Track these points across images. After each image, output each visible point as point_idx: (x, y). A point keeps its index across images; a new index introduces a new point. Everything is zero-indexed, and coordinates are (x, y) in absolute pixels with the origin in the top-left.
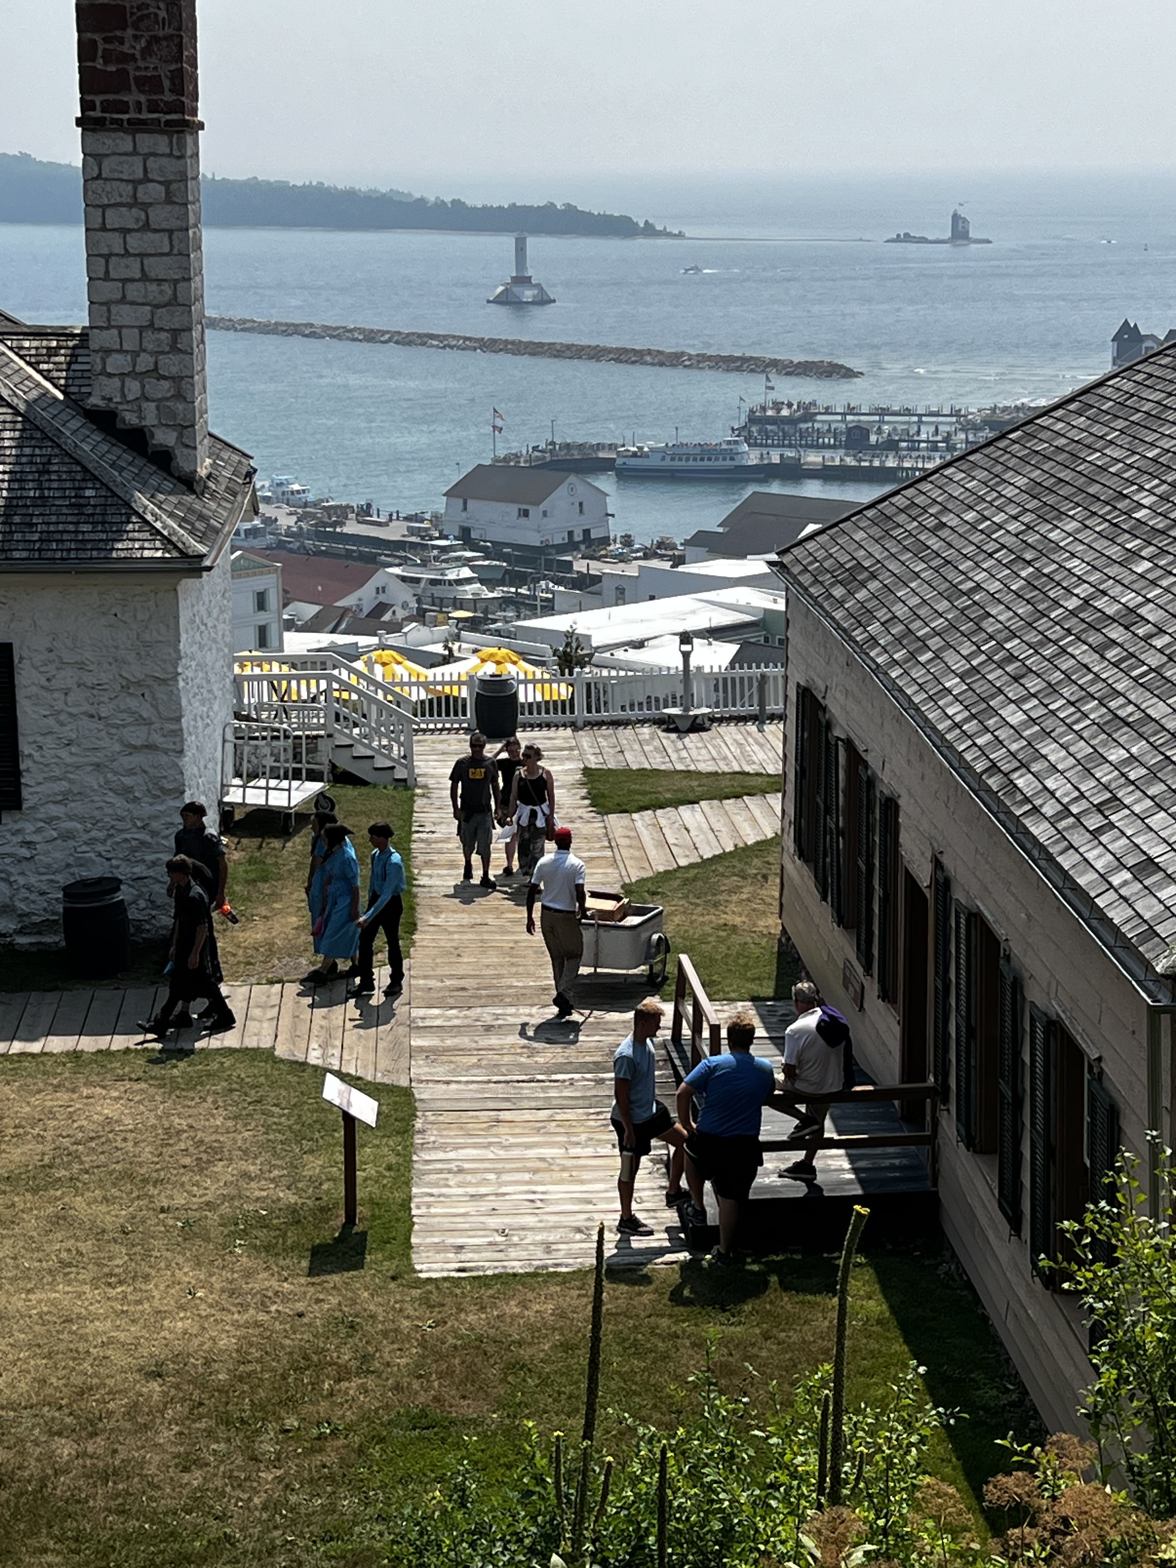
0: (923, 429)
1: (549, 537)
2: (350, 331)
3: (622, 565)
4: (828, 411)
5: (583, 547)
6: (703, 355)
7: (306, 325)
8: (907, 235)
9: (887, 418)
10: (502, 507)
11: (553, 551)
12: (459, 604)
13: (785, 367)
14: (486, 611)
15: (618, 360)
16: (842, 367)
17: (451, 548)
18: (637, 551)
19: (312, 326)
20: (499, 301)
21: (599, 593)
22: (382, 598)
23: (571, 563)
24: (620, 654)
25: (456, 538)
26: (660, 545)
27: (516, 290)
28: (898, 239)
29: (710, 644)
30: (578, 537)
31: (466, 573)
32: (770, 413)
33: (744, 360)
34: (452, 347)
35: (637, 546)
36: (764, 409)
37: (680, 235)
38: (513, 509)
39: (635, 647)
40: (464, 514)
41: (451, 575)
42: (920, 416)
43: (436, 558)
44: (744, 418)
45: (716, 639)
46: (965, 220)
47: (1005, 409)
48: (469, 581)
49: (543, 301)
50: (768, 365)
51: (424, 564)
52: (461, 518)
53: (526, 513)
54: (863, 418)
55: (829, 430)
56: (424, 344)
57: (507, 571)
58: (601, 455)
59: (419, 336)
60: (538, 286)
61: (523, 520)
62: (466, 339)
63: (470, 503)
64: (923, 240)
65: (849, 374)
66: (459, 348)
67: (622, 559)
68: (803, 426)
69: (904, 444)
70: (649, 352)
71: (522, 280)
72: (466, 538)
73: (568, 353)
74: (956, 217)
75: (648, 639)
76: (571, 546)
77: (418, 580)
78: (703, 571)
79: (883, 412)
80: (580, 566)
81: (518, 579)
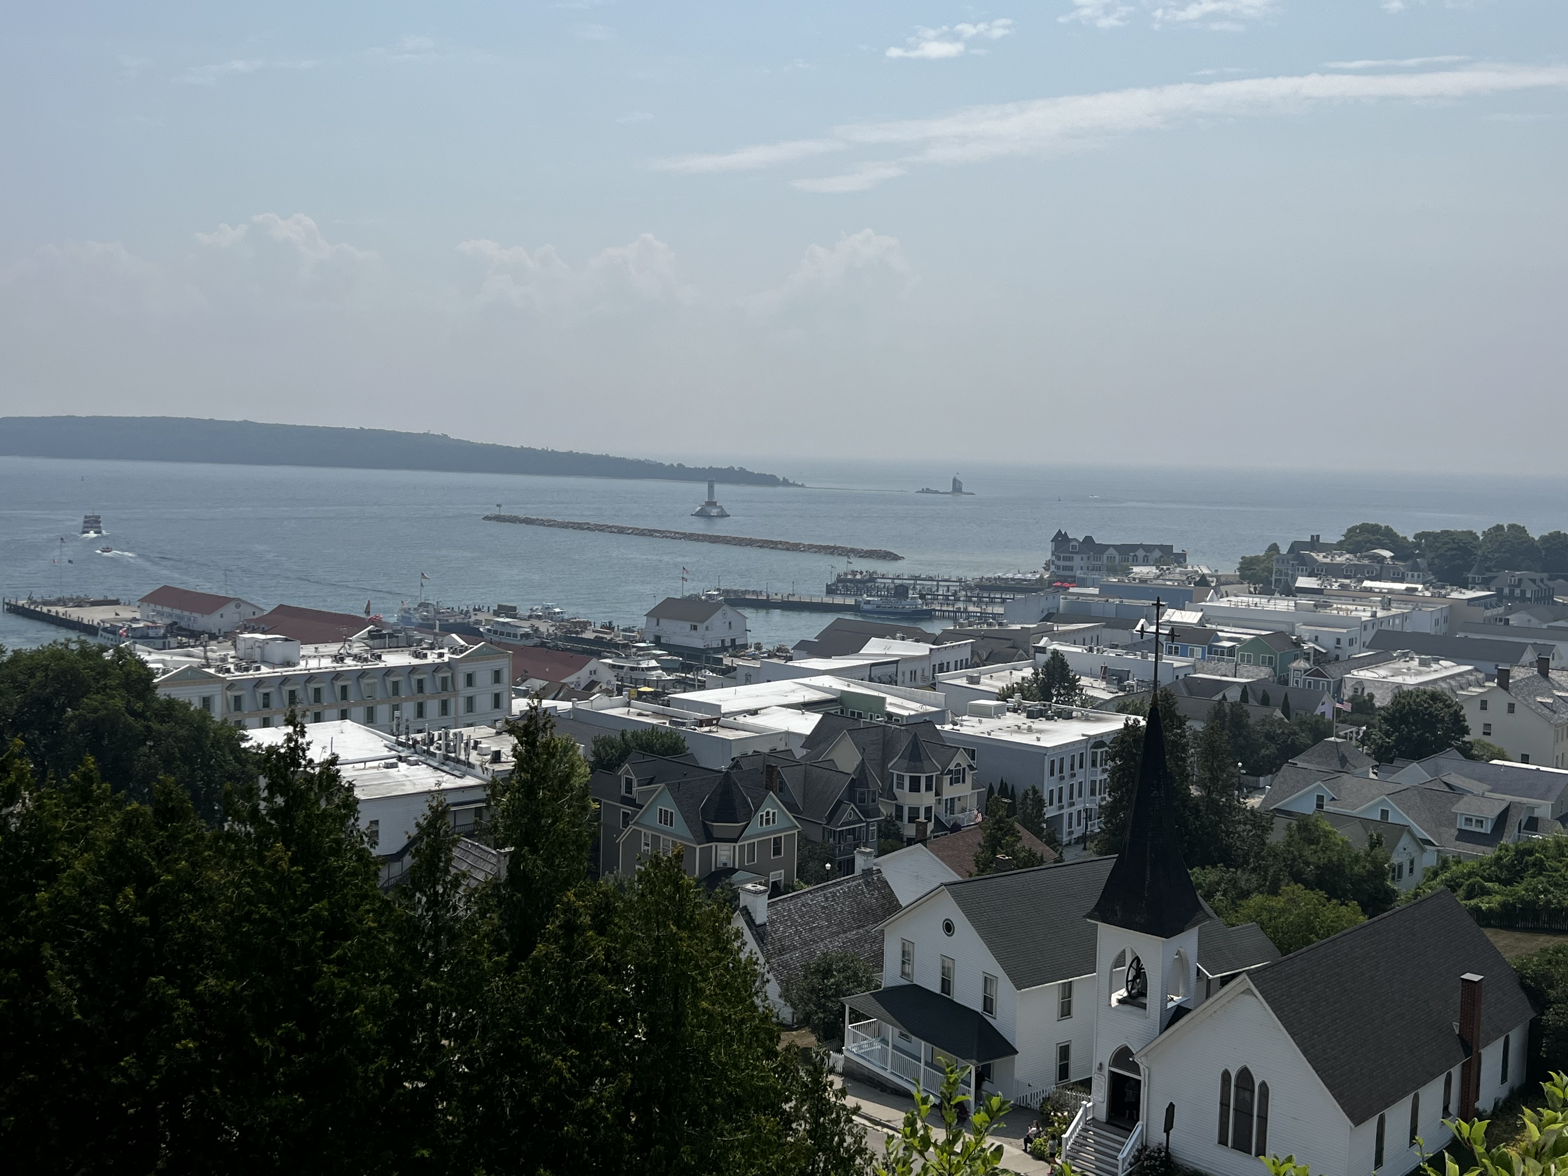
0: (940, 589)
1: (709, 643)
2: (610, 527)
3: (754, 661)
4: (883, 577)
5: (730, 650)
6: (811, 545)
7: (585, 523)
8: (928, 489)
9: (918, 582)
10: (681, 624)
11: (711, 652)
12: (647, 683)
13: (859, 552)
14: (664, 688)
15: (760, 547)
16: (892, 553)
17: (647, 648)
18: (764, 653)
19: (588, 524)
20: (698, 514)
21: (735, 678)
22: (594, 677)
23: (722, 659)
24: (741, 719)
25: (652, 643)
26: (779, 650)
27: (708, 509)
28: (923, 491)
29: (803, 713)
30: (728, 643)
31: (654, 663)
32: (849, 577)
33: (835, 548)
34: (667, 537)
35: (764, 650)
36: (846, 574)
37: (802, 486)
38: (687, 625)
39: (752, 715)
40: (657, 628)
41: (644, 665)
42: (938, 581)
43: (635, 654)
44: (834, 579)
45: (808, 710)
46: (960, 482)
47: (989, 579)
48: (654, 668)
49: (723, 515)
50: (849, 551)
51: (627, 657)
52: (656, 630)
53: (695, 628)
54: (905, 581)
55: (884, 587)
56: (651, 535)
57: (682, 663)
58: (747, 597)
59: (649, 531)
60: (720, 507)
61: (693, 632)
62: (676, 533)
63: (661, 621)
64: (937, 492)
65: (896, 558)
66: (672, 538)
67: (754, 658)
68: (869, 584)
69: (929, 597)
70: (781, 542)
71: (711, 504)
72: (658, 642)
73: (734, 542)
74: (955, 480)
75: (760, 709)
76: (723, 649)
77: (622, 667)
78: (802, 665)
79: (917, 578)
80: (727, 661)
81: (686, 668)
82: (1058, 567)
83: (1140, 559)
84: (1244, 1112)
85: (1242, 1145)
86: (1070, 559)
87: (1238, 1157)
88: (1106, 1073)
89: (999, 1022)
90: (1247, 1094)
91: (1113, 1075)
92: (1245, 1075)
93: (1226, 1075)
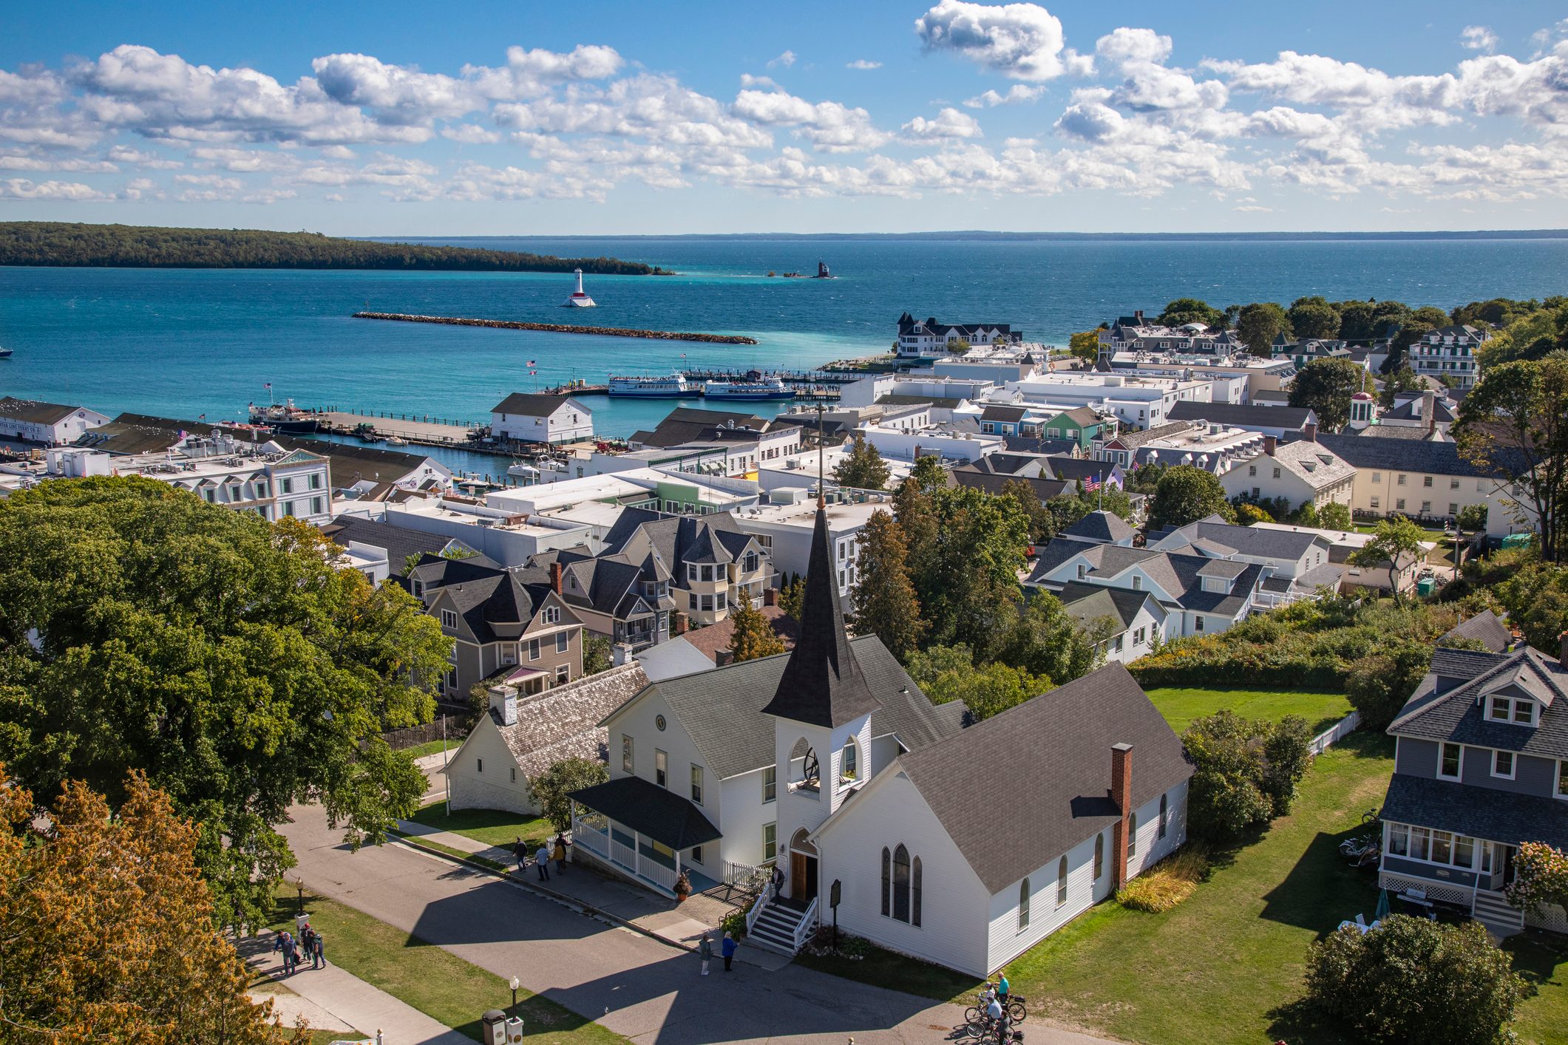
10: (527, 419)
22: (429, 477)
24: (552, 516)
29: (608, 508)
38: (532, 420)
39: (564, 510)
40: (503, 423)
45: (613, 505)
52: (502, 425)
53: (540, 422)
61: (538, 426)
63: (505, 416)
72: (505, 438)
74: (821, 265)
75: (575, 504)
82: (904, 349)
83: (980, 338)
84: (902, 888)
85: (901, 914)
86: (915, 341)
87: (899, 925)
88: (787, 853)
89: (705, 808)
90: (904, 868)
91: (794, 855)
92: (901, 849)
93: (886, 851)
